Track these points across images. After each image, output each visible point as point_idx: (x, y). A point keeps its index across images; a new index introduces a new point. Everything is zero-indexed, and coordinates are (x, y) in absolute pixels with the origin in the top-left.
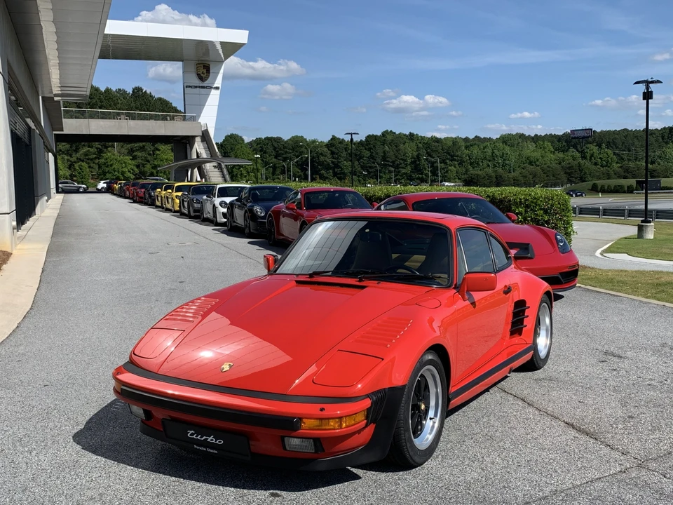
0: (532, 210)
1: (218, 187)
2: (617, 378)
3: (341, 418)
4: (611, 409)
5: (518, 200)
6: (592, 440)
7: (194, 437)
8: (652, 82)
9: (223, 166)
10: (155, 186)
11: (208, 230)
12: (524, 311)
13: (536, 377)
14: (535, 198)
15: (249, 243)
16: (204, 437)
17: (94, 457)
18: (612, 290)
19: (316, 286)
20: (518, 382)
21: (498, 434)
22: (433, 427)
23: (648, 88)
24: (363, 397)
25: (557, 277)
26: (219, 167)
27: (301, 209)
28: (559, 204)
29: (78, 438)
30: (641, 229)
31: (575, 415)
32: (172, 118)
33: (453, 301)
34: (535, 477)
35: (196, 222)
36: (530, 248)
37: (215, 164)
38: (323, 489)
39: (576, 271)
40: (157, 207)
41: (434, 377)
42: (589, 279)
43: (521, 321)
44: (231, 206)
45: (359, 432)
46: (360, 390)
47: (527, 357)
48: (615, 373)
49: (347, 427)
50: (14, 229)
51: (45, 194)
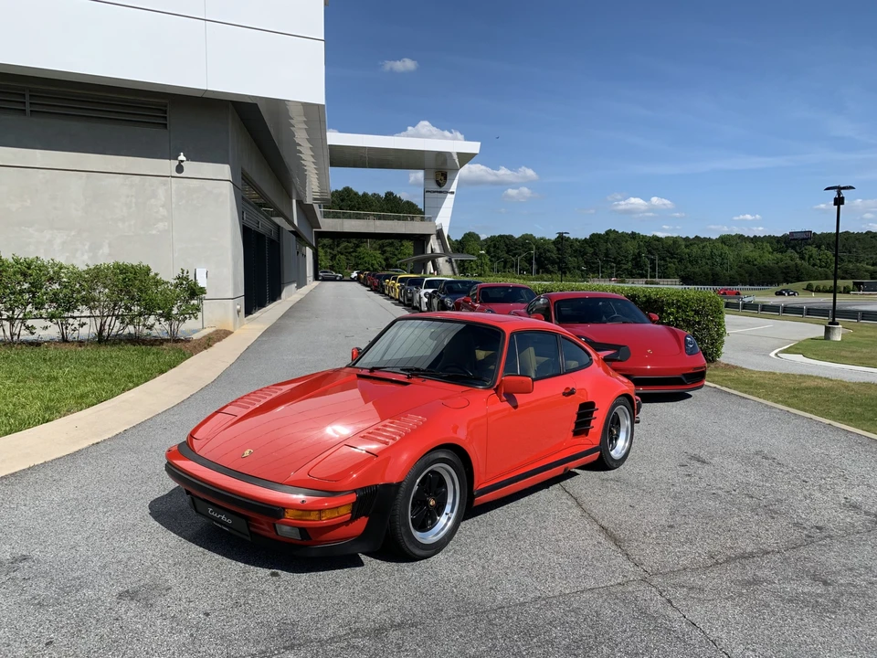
0: (683, 310)
1: (426, 279)
2: (686, 484)
3: (320, 511)
4: (657, 516)
6: (614, 548)
7: (213, 514)
8: (844, 188)
9: (453, 261)
10: (388, 277)
12: (591, 413)
14: (687, 300)
16: (219, 516)
18: (745, 392)
21: (525, 533)
23: (839, 194)
24: (348, 492)
25: (679, 378)
26: (450, 261)
27: (476, 302)
29: (151, 507)
30: (828, 330)
31: (617, 519)
32: (412, 219)
34: (528, 581)
36: (627, 352)
37: (446, 258)
40: (386, 295)
41: (450, 475)
43: (588, 423)
44: (431, 297)
45: (345, 524)
47: (595, 456)
48: (687, 478)
49: (328, 519)
50: (239, 312)
51: (293, 282)
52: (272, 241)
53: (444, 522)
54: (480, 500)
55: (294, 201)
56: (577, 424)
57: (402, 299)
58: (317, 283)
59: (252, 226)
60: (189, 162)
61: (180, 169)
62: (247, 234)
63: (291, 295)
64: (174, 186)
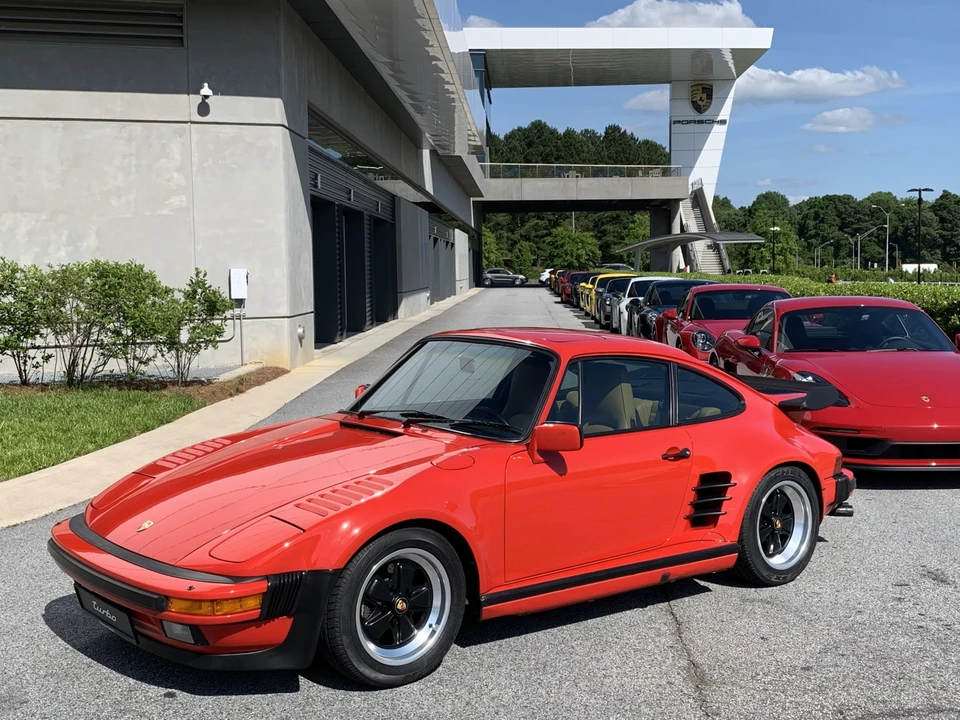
1: (633, 280)
3: (214, 602)
7: (97, 609)
9: (722, 247)
10: (585, 278)
12: (724, 489)
16: (104, 611)
22: (431, 637)
24: (257, 579)
26: (715, 247)
37: (709, 242)
41: (435, 567)
43: (717, 505)
47: (730, 560)
49: (226, 613)
50: (301, 339)
51: (423, 289)
52: (377, 223)
53: (424, 639)
54: (489, 611)
55: (426, 153)
56: (696, 506)
57: (598, 317)
58: (476, 291)
59: (336, 196)
60: (219, 97)
61: (204, 109)
62: (321, 210)
63: (416, 312)
64: (195, 138)
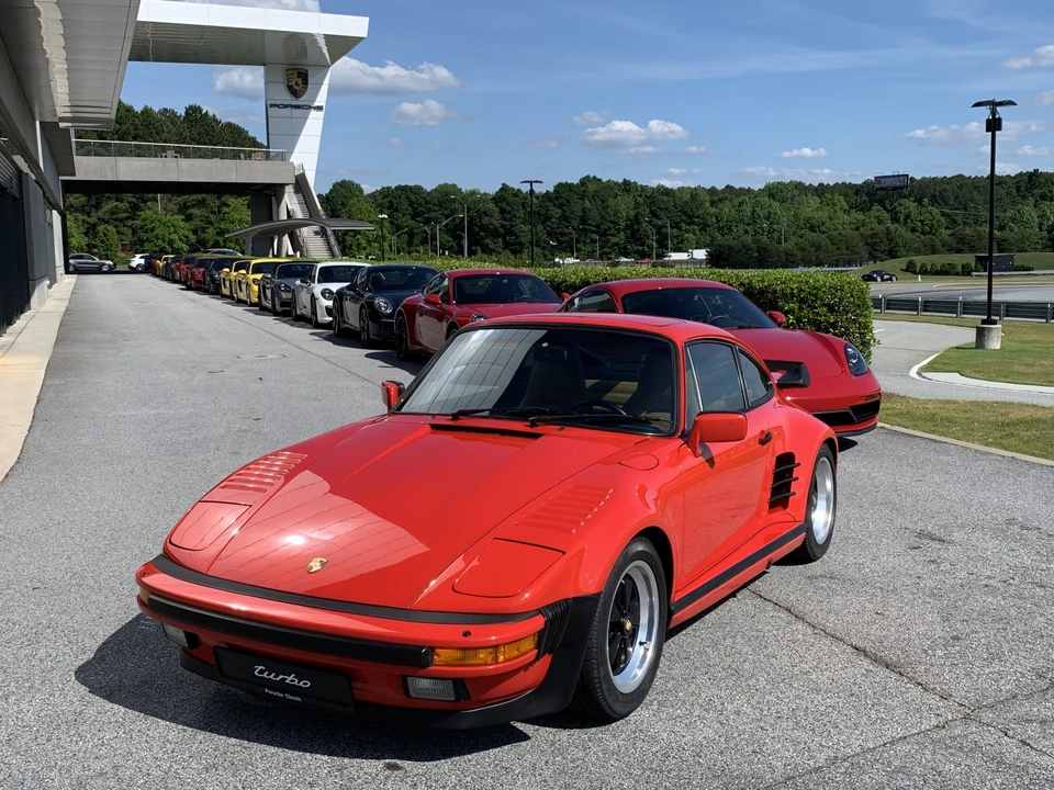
0: (809, 306)
1: (319, 266)
2: (937, 574)
3: (496, 647)
4: (926, 624)
5: (789, 291)
6: (894, 676)
7: (265, 675)
8: (1001, 104)
9: (329, 232)
10: (221, 264)
11: (302, 334)
12: (791, 470)
13: (809, 573)
14: (815, 288)
15: (367, 356)
16: (281, 677)
17: (108, 705)
18: (933, 432)
19: (463, 434)
20: (782, 582)
21: (747, 666)
22: (644, 656)
23: (994, 113)
24: (532, 614)
25: (847, 414)
26: (323, 233)
27: (449, 303)
28: (852, 296)
29: (83, 674)
30: (981, 334)
31: (870, 635)
32: (249, 156)
33: (678, 458)
34: (804, 736)
35: (284, 322)
36: (803, 371)
37: (316, 228)
38: (470, 757)
39: (878, 403)
40: (224, 296)
41: (646, 578)
42: (897, 414)
43: (787, 487)
44: (339, 297)
45: (525, 667)
46: (528, 601)
47: (796, 542)
48: (933, 566)
49: (506, 660)
51: (45, 276)
52: (15, 199)
53: (640, 654)
54: (679, 617)
55: (38, 123)
56: (775, 491)
57: (268, 304)
63: (43, 302)
